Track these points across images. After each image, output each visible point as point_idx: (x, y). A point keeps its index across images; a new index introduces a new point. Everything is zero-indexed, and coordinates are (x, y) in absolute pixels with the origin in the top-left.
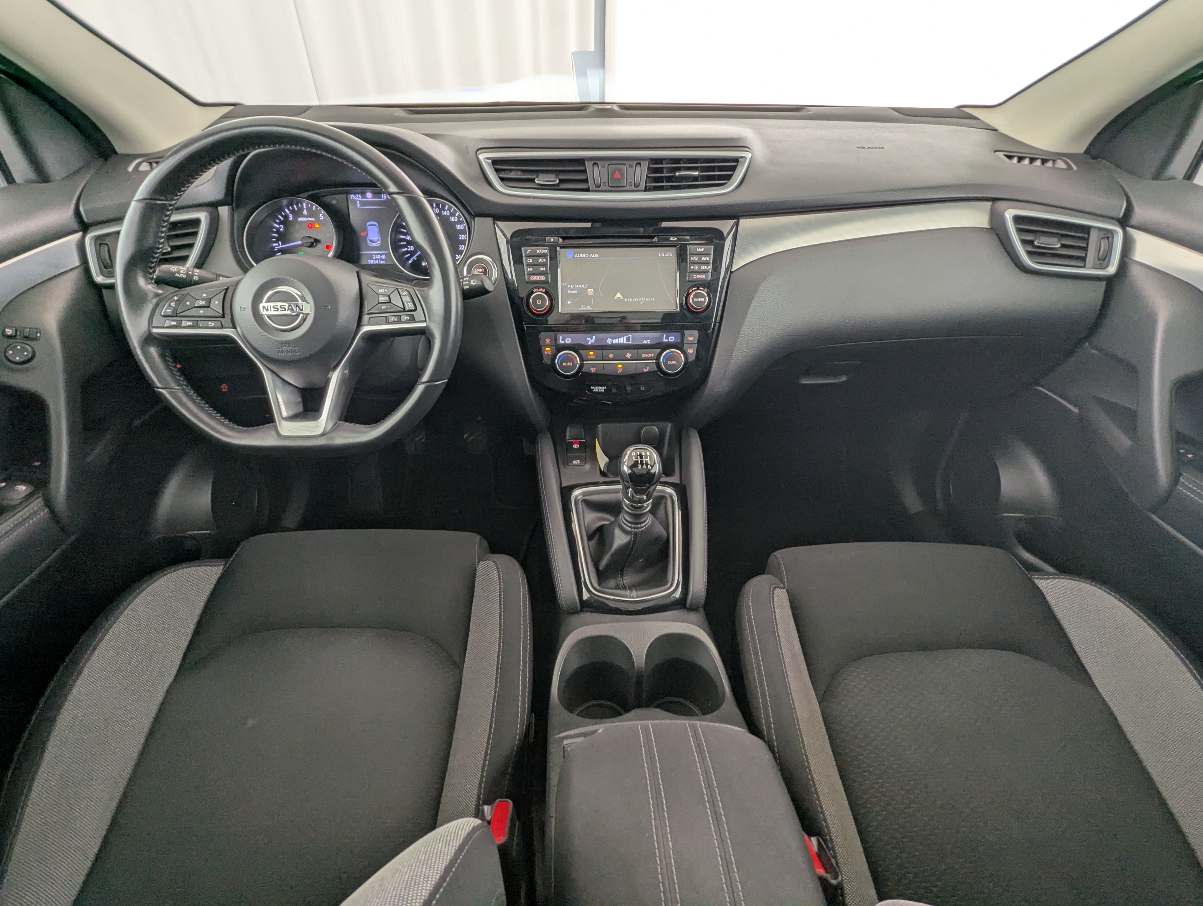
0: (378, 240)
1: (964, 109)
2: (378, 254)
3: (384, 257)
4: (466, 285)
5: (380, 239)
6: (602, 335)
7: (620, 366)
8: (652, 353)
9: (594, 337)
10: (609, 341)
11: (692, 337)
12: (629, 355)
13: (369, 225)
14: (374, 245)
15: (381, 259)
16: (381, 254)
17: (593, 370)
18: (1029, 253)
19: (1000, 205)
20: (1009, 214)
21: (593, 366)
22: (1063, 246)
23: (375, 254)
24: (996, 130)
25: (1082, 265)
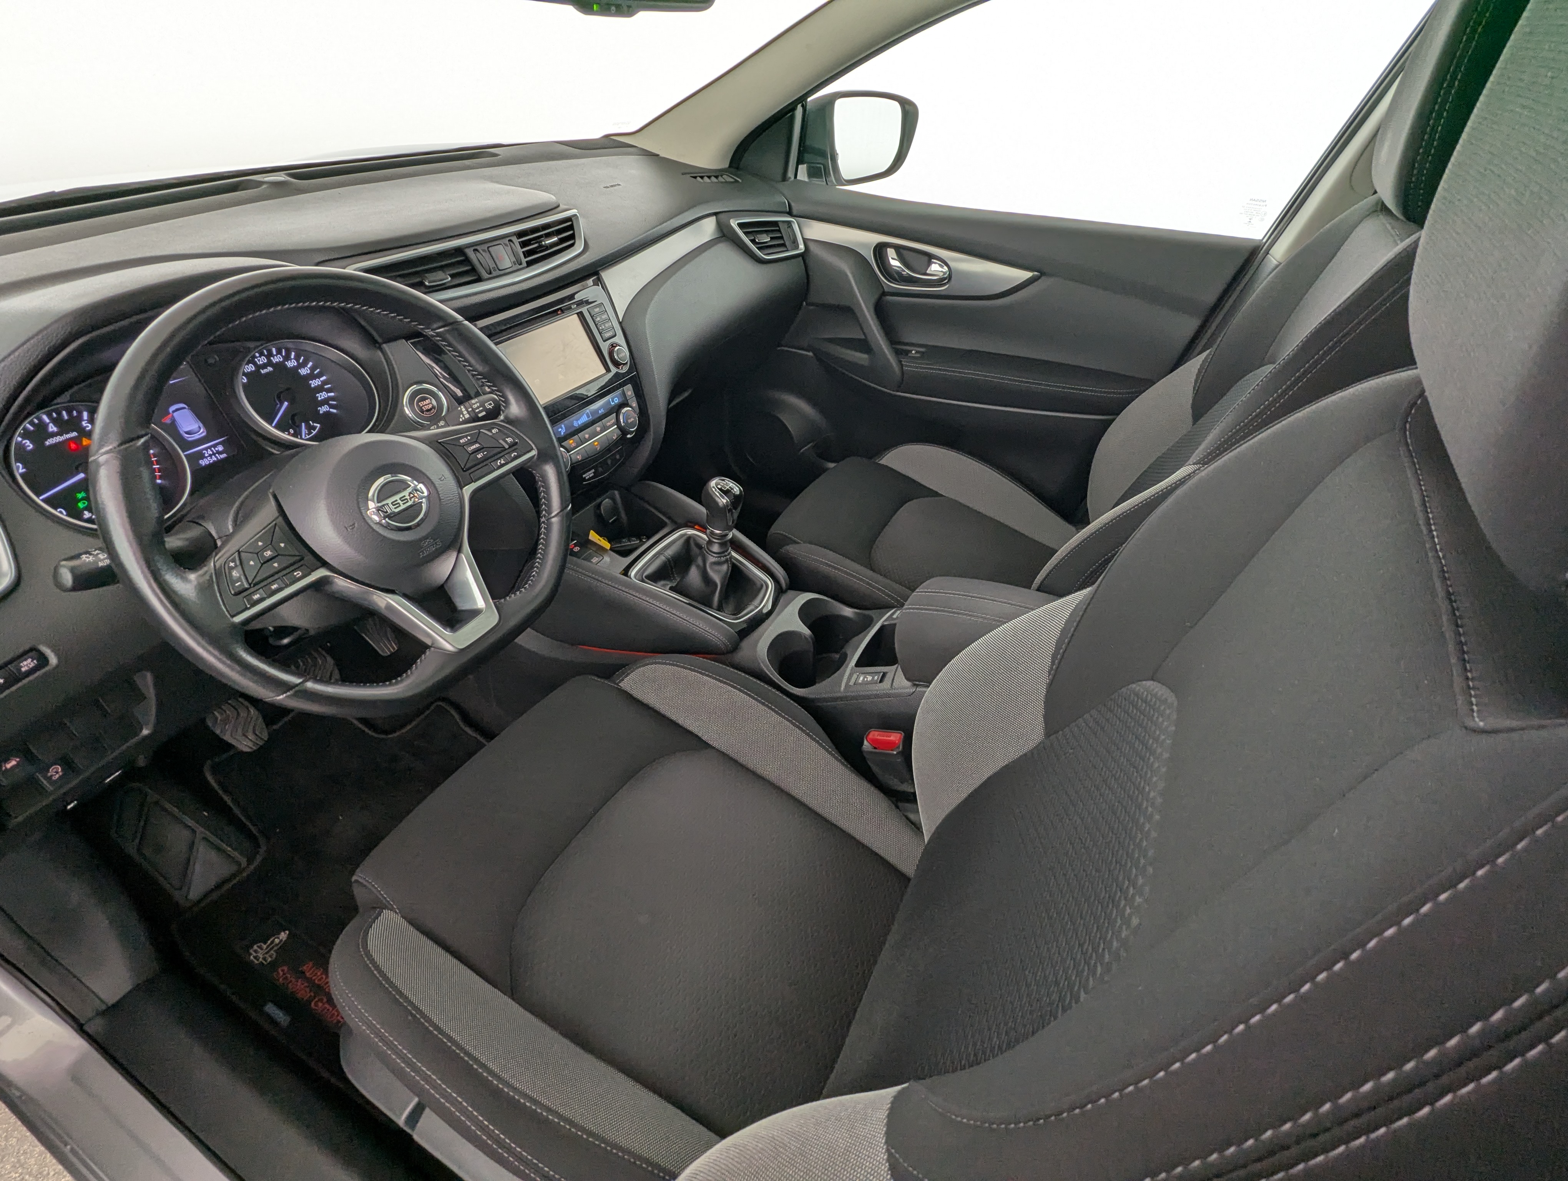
0: (200, 428)
1: (612, 137)
2: (210, 447)
3: (220, 448)
4: (481, 412)
5: (201, 425)
6: (567, 421)
7: (596, 443)
8: (612, 418)
9: (563, 426)
10: (576, 424)
11: (629, 390)
12: (598, 429)
13: (174, 412)
14: (196, 437)
15: (219, 453)
16: (215, 446)
17: (579, 457)
18: (759, 248)
19: (721, 216)
20: (734, 223)
21: (578, 453)
22: (772, 238)
23: (206, 449)
24: (658, 155)
25: (785, 249)
